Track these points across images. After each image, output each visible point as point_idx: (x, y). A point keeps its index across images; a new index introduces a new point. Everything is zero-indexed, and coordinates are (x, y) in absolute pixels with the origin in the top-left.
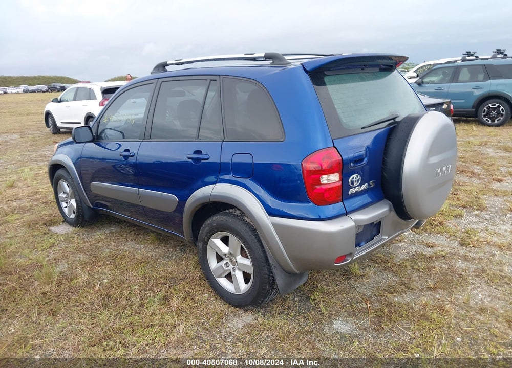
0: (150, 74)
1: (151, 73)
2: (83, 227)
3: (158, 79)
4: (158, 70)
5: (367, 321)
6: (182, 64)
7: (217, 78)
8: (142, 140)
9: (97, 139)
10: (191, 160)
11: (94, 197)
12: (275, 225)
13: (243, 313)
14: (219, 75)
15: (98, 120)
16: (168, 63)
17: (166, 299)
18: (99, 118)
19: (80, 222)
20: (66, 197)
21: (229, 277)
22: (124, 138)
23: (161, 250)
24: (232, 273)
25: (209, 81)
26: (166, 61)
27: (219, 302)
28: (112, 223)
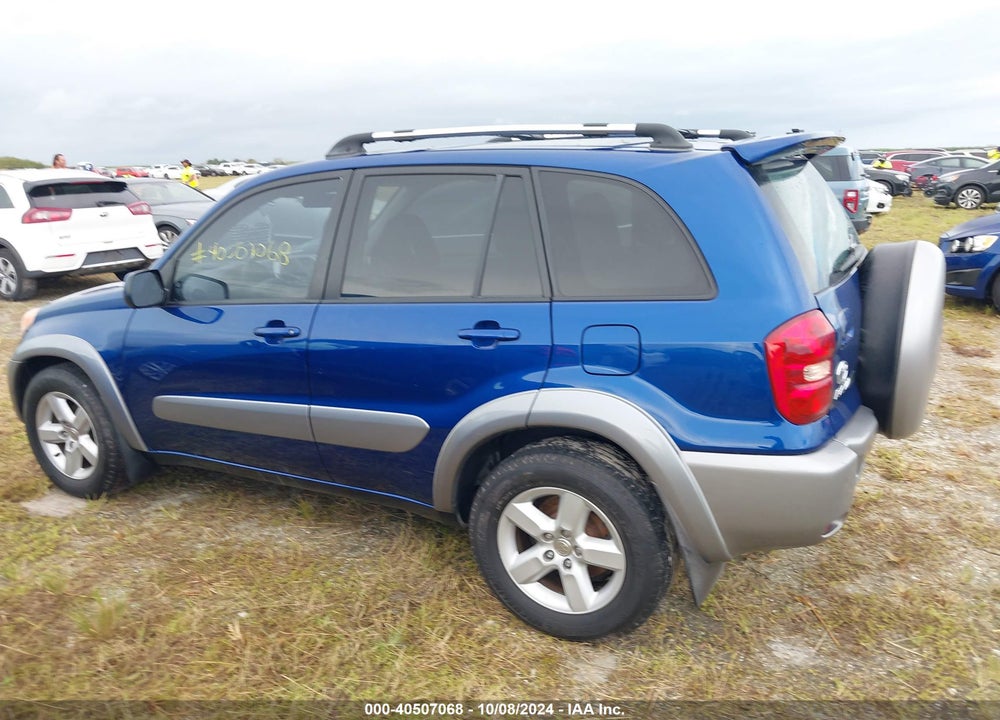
0: (322, 158)
1: (327, 156)
2: (111, 497)
3: (354, 169)
4: (348, 150)
5: (826, 639)
6: (411, 139)
7: (524, 172)
8: (317, 301)
9: (172, 300)
10: (468, 343)
11: (153, 429)
12: (696, 469)
13: (591, 653)
14: (528, 166)
15: (175, 256)
16: (374, 136)
17: (412, 641)
18: (179, 252)
19: (107, 486)
20: (62, 433)
21: (553, 580)
22: (227, 297)
23: (329, 536)
24: (564, 572)
25: (500, 177)
26: (369, 131)
27: (525, 633)
28: (178, 482)
